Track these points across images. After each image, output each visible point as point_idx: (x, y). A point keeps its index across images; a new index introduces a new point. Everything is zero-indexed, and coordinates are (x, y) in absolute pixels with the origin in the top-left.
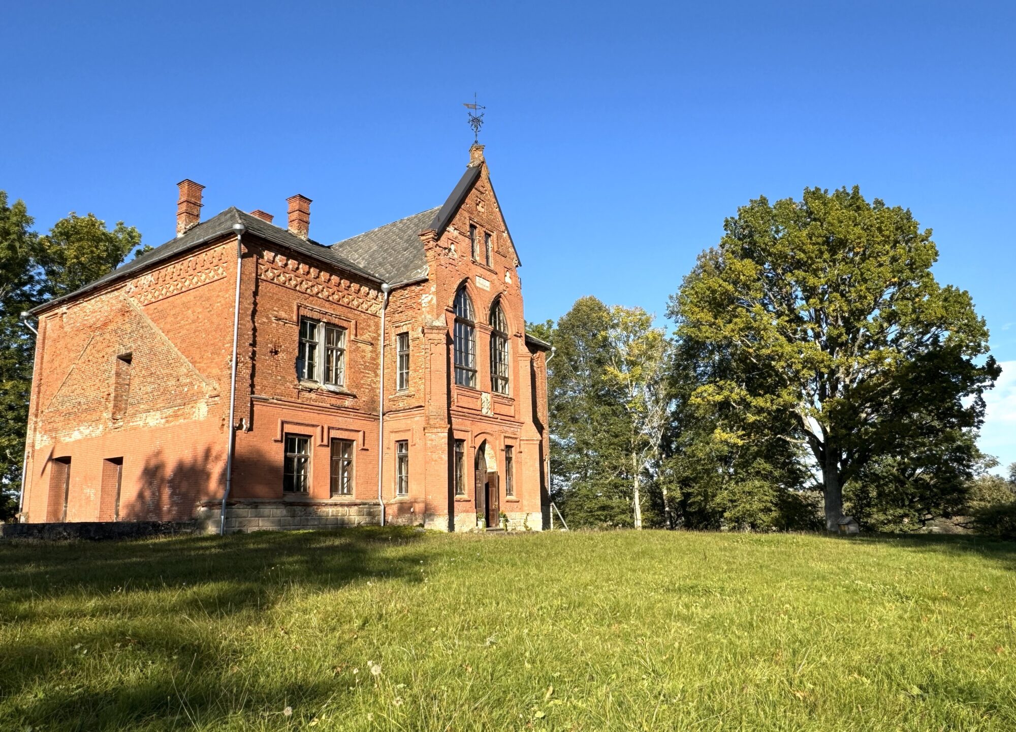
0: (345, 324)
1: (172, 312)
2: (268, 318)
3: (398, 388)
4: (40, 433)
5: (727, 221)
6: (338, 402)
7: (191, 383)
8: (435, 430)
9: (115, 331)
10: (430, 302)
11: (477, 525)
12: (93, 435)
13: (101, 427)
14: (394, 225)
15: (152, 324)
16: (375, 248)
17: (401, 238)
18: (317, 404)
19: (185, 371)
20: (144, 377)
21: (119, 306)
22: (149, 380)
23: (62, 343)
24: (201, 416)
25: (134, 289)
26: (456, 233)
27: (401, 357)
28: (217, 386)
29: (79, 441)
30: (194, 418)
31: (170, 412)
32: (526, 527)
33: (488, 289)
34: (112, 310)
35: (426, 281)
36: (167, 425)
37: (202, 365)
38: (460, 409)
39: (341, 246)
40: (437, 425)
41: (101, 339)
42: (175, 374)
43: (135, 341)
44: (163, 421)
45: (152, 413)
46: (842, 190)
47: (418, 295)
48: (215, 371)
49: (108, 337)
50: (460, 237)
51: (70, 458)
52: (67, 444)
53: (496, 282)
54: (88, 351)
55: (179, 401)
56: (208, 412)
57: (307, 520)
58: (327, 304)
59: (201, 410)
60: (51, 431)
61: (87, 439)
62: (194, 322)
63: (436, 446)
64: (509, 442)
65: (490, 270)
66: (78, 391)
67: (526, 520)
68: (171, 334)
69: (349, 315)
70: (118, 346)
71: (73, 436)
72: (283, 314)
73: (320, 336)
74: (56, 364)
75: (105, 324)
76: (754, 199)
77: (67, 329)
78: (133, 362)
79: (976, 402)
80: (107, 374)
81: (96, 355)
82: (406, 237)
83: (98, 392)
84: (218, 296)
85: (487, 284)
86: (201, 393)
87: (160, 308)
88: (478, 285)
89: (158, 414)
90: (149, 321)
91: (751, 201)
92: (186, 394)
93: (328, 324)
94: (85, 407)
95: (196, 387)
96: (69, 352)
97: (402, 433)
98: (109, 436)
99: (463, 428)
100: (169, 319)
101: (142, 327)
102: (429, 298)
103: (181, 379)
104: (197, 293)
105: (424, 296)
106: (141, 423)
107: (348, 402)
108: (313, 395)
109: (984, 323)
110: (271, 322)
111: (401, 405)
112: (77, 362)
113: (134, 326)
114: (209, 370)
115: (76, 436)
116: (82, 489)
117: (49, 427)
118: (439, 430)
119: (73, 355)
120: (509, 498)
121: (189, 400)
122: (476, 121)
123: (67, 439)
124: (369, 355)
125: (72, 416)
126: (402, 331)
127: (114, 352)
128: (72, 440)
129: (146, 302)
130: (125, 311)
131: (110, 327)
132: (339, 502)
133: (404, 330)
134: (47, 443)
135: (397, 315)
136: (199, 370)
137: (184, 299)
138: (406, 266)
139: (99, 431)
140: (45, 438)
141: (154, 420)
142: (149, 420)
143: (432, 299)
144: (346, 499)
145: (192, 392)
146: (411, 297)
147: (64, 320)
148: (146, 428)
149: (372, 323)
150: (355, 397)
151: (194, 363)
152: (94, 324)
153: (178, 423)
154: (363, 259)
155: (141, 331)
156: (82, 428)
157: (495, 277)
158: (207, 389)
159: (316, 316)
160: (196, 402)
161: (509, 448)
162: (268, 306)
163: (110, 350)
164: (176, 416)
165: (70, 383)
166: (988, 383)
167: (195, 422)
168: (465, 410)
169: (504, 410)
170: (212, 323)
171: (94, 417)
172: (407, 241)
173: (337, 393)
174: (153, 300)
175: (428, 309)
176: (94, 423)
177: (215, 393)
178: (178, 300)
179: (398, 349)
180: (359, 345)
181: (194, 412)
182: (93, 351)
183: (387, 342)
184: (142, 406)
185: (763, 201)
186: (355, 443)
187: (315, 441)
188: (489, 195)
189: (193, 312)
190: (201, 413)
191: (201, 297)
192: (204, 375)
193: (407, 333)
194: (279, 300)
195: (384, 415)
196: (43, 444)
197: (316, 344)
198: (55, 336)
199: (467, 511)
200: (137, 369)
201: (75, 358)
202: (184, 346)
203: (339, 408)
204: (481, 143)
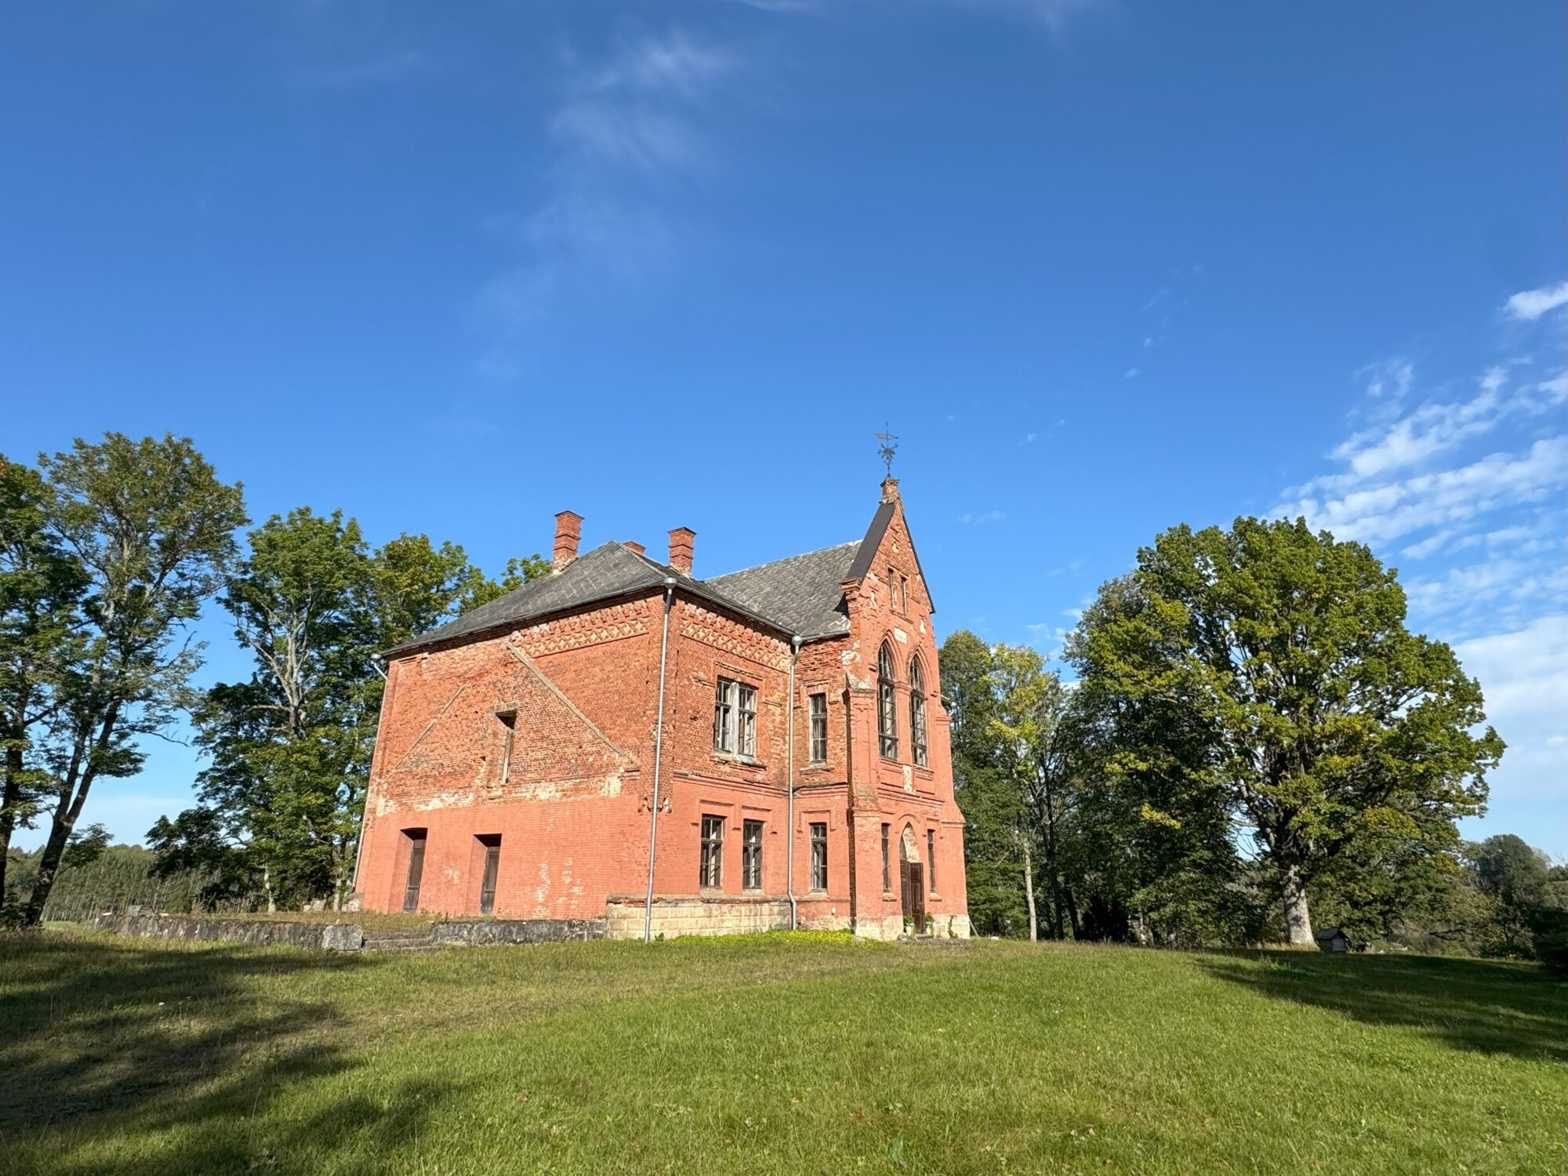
0: (755, 683)
1: (573, 668)
2: (689, 680)
3: (812, 759)
4: (384, 797)
5: (1140, 551)
6: (749, 776)
7: (599, 753)
8: (865, 814)
9: (494, 683)
10: (852, 660)
11: (905, 931)
12: (460, 805)
13: (471, 796)
14: (787, 562)
15: (544, 679)
16: (768, 589)
17: (802, 580)
18: (729, 778)
19: (590, 737)
20: (533, 740)
21: (501, 655)
22: (539, 744)
23: (419, 692)
24: (612, 792)
25: (521, 637)
26: (875, 579)
27: (815, 722)
28: (635, 759)
29: (440, 810)
30: (603, 793)
31: (569, 784)
32: (951, 933)
33: (905, 642)
34: (489, 659)
35: (847, 635)
36: (564, 800)
37: (613, 732)
38: (885, 787)
39: (719, 583)
40: (868, 808)
41: (474, 692)
42: (575, 740)
43: (521, 697)
44: (558, 795)
45: (543, 784)
46: (1283, 521)
47: (837, 652)
48: (632, 740)
49: (484, 690)
50: (880, 584)
51: (425, 830)
52: (421, 813)
53: (914, 634)
54: (455, 705)
55: (581, 773)
56: (622, 788)
57: (722, 921)
58: (741, 661)
59: (613, 786)
60: (397, 794)
61: (453, 809)
62: (602, 680)
63: (866, 833)
64: (931, 825)
65: (907, 620)
66: (439, 751)
67: (950, 924)
68: (571, 693)
69: (761, 673)
70: (497, 701)
71: (431, 804)
72: (702, 675)
73: (733, 698)
74: (411, 715)
75: (480, 675)
76: (1172, 527)
77: (427, 676)
78: (517, 724)
79: (1475, 784)
80: (482, 733)
81: (468, 711)
82: (807, 579)
83: (468, 753)
84: (636, 654)
85: (904, 635)
86: (611, 766)
87: (556, 662)
88: (897, 638)
89: (552, 785)
90: (541, 676)
91: (1170, 529)
92: (592, 765)
93: (741, 683)
94: (448, 770)
95: (605, 757)
96: (429, 703)
97: (819, 815)
98: (482, 807)
99: (890, 810)
100: (568, 676)
101: (531, 682)
102: (852, 656)
103: (584, 746)
104: (608, 649)
105: (844, 653)
106: (529, 796)
107: (760, 776)
108: (727, 769)
109: (1477, 685)
110: (691, 684)
111: (816, 780)
112: (439, 716)
113: (520, 679)
114: (623, 739)
115: (435, 803)
116: (441, 869)
117: (397, 791)
118: (870, 814)
119: (433, 707)
120: (934, 895)
121: (598, 771)
122: (889, 452)
123: (423, 807)
124: (778, 719)
125: (431, 780)
126: (816, 692)
127: (492, 708)
128: (430, 808)
129: (537, 654)
130: (507, 663)
131: (487, 679)
132: (752, 898)
133: (820, 690)
134: (393, 810)
135: (810, 672)
136: (610, 737)
137: (589, 653)
138: (817, 616)
139: (468, 800)
140: (391, 803)
141: (546, 792)
142: (539, 792)
143: (855, 657)
144: (758, 893)
145: (599, 763)
146: (827, 654)
147: (424, 666)
148: (534, 801)
149: (780, 680)
150: (764, 768)
151: (603, 729)
152: (466, 673)
153: (579, 799)
154: (755, 601)
155: (530, 686)
156: (444, 796)
157: (911, 627)
158: (622, 762)
159: (731, 675)
160: (604, 774)
161: (930, 831)
162: (689, 666)
163: (487, 706)
164: (576, 790)
165: (430, 740)
166: (1490, 760)
167: (603, 798)
168: (889, 788)
169: (927, 786)
170: (627, 684)
171: (463, 782)
172: (811, 584)
173: (749, 765)
174: (547, 652)
175: (850, 668)
176: (461, 791)
177: (631, 767)
178: (581, 655)
179: (811, 712)
180: (770, 707)
181: (601, 788)
182: (464, 706)
183: (798, 704)
184: (529, 775)
185: (1185, 530)
186: (764, 826)
187: (728, 824)
188: (902, 536)
189: (602, 670)
190: (612, 788)
191: (614, 653)
192: (616, 745)
193: (823, 695)
194: (699, 658)
195: (794, 791)
196: (388, 811)
197: (730, 707)
198: (410, 682)
199: (894, 914)
200: (523, 730)
201: (438, 711)
202: (589, 708)
203: (752, 783)
204: (894, 477)
